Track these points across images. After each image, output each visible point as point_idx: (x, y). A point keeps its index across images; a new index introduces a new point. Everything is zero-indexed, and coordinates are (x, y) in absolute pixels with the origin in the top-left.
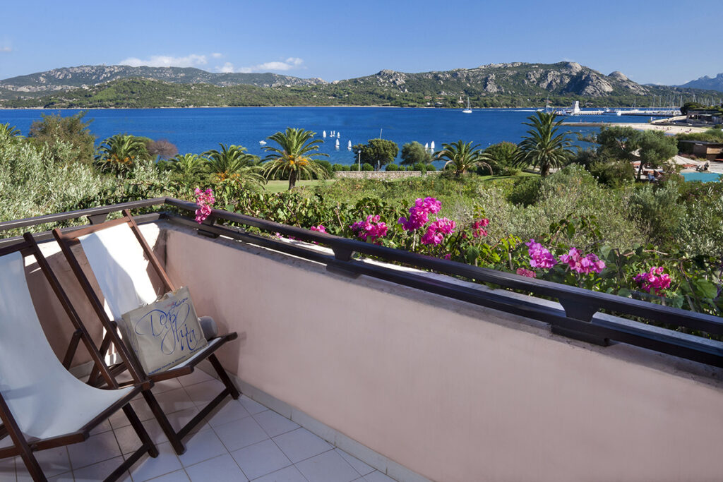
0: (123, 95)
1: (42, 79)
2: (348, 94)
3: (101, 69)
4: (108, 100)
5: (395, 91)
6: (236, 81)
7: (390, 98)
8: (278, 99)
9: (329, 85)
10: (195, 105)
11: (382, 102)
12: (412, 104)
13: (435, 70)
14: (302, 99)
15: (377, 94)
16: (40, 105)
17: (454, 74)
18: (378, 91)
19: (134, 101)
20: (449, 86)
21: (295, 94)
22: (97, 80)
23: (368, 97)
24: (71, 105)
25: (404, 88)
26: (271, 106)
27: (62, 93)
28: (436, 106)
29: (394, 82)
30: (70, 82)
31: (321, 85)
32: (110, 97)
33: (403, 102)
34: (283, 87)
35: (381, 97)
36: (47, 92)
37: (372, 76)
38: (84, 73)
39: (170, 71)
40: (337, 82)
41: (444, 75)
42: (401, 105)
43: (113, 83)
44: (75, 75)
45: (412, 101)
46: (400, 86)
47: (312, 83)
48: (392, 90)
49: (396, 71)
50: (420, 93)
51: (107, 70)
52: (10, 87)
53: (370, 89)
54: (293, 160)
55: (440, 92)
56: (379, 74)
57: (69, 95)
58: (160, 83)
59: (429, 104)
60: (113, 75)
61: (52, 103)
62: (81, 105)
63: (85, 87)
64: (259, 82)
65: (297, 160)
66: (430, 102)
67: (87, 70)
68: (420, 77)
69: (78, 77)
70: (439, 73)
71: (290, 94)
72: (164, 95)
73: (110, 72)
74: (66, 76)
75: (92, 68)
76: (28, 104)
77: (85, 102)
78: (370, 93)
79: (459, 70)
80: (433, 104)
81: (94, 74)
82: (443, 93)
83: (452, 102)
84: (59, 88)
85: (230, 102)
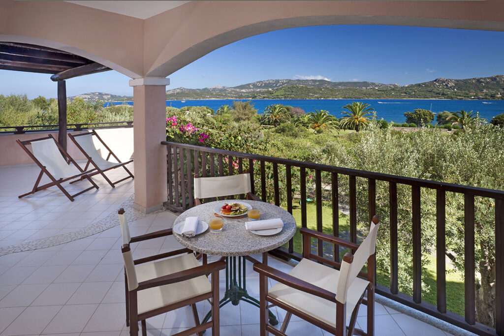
0: (288, 93)
1: (251, 86)
2: (415, 92)
3: (277, 81)
4: (281, 95)
5: (447, 90)
6: (347, 86)
7: (443, 94)
8: (370, 95)
9: (402, 87)
10: (324, 98)
11: (438, 97)
12: (460, 98)
13: (478, 77)
14: (385, 95)
15: (434, 92)
16: (250, 97)
17: (494, 79)
18: (435, 90)
19: (293, 96)
20: (489, 86)
21: (381, 92)
22: (276, 86)
23: (428, 94)
24: (264, 98)
25: (454, 88)
26: (367, 98)
27: (260, 92)
28: (478, 98)
29: (446, 85)
30: (264, 87)
31: (397, 88)
32: (282, 94)
33: (453, 96)
34: (373, 89)
35: (437, 94)
36: (254, 92)
37: (431, 82)
38: (269, 83)
39: (312, 82)
40: (407, 86)
41: (485, 80)
42: (452, 98)
43: (283, 87)
44: (265, 84)
45: (460, 96)
46: (451, 87)
47: (392, 86)
48: (445, 90)
49: (448, 78)
50: (466, 91)
51: (280, 81)
52: (238, 90)
53: (429, 89)
54: (357, 119)
55: (482, 90)
56: (435, 81)
57: (263, 93)
58: (306, 87)
59: (473, 97)
60: (283, 84)
61: (256, 97)
62: (268, 97)
63: (270, 89)
64: (359, 86)
65: (359, 119)
66: (474, 96)
67: (271, 82)
68: (466, 82)
69: (267, 85)
70: (481, 78)
71: (378, 92)
72: (308, 93)
73: (282, 82)
74: (262, 84)
75: (273, 81)
76: (244, 97)
77: (270, 96)
78: (429, 92)
79: (497, 76)
80: (476, 97)
81: (274, 83)
82: (485, 91)
83: (492, 96)
84: (258, 90)
85: (343, 97)
